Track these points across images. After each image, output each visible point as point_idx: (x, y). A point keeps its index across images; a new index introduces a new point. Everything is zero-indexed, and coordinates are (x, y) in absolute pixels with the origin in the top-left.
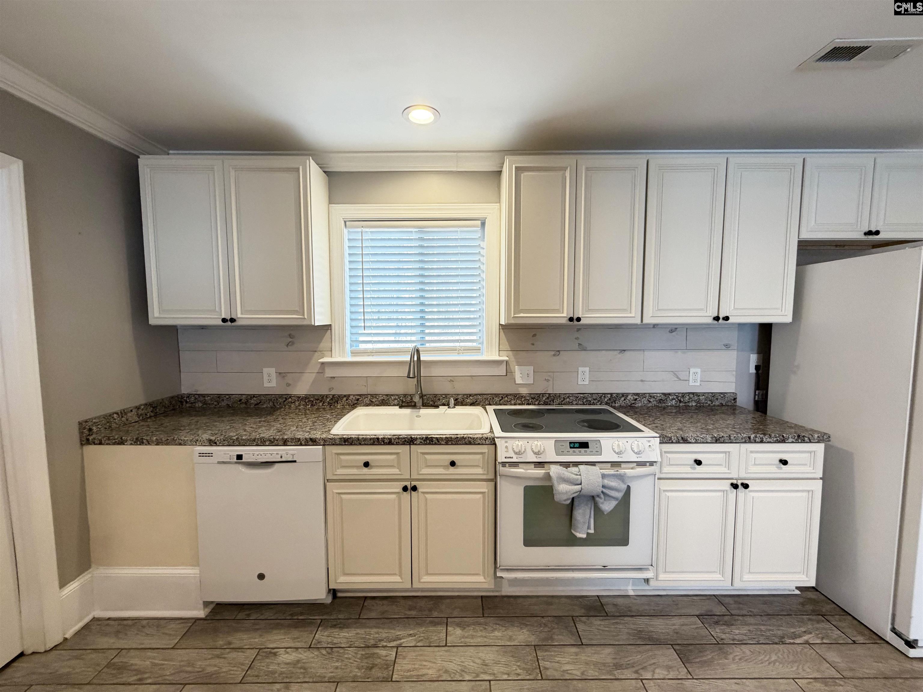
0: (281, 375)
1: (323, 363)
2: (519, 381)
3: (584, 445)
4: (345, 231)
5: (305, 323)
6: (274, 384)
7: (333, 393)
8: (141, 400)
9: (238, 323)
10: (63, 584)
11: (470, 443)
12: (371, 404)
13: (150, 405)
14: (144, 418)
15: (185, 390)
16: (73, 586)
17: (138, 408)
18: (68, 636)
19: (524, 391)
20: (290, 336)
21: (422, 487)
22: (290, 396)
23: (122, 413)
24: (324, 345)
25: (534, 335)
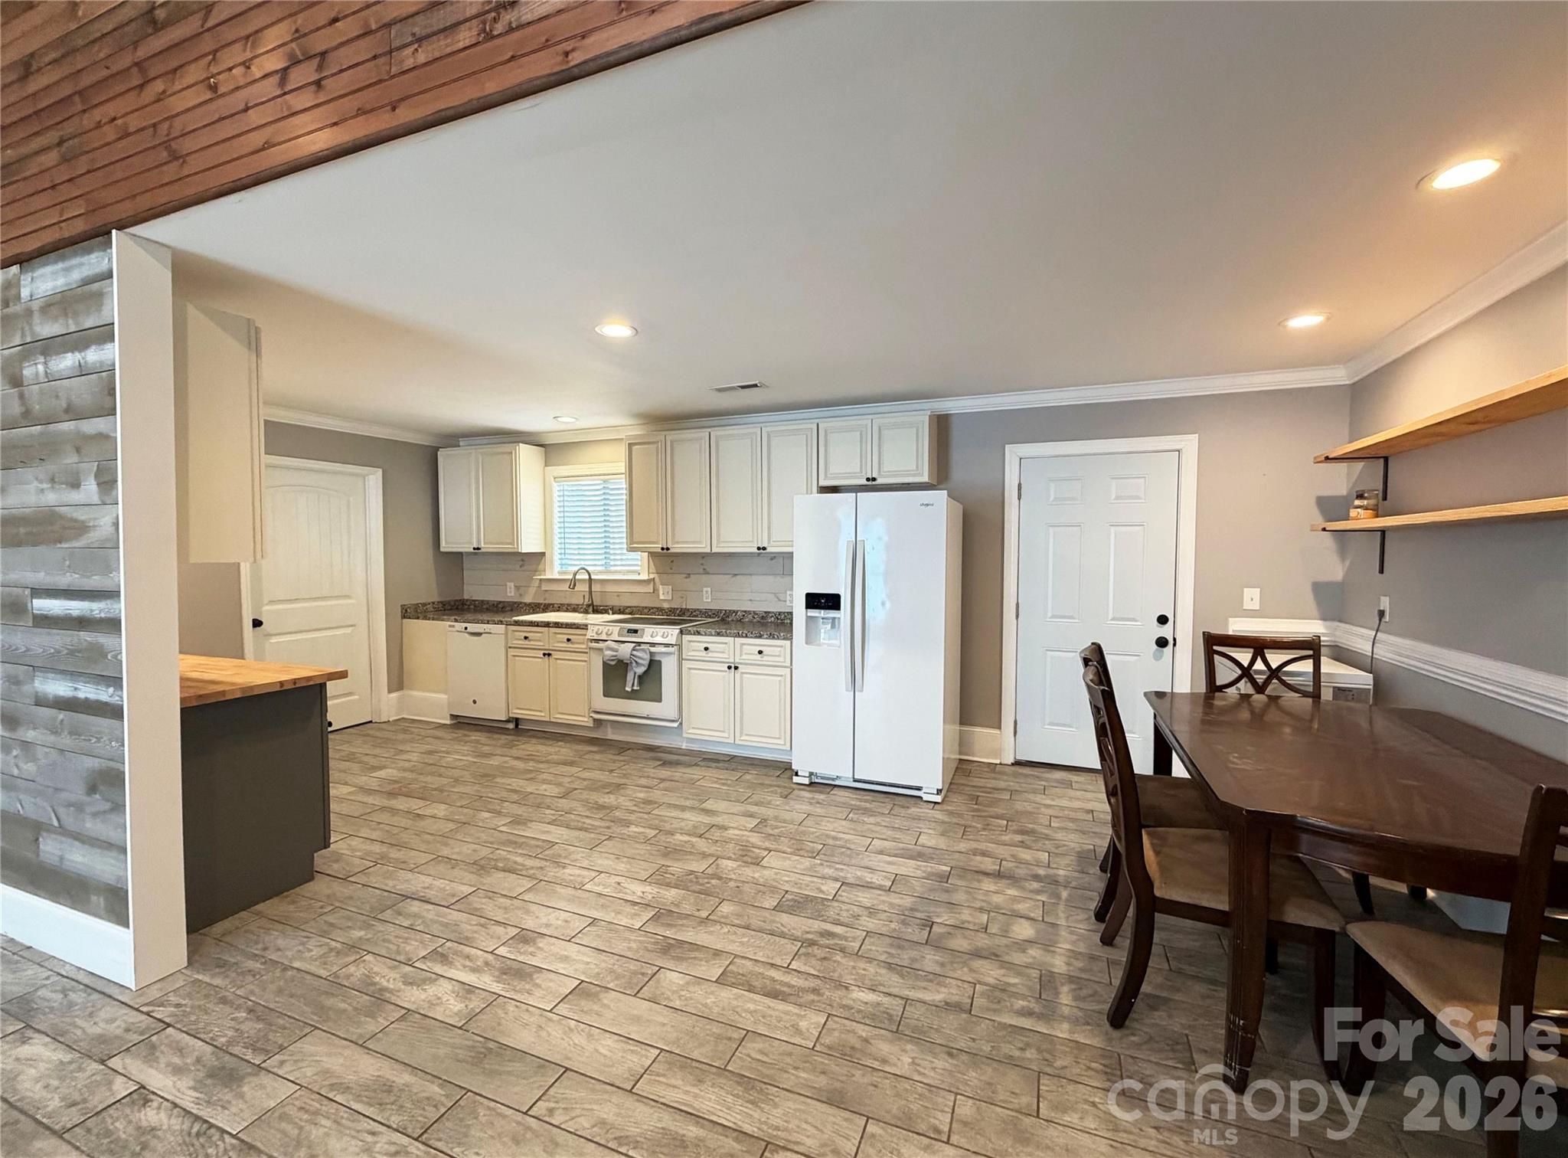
0: (517, 588)
1: (541, 580)
2: (662, 597)
3: (636, 631)
4: (555, 484)
5: (516, 550)
6: (513, 594)
7: (546, 602)
8: (436, 598)
9: (482, 550)
10: (390, 692)
11: (577, 628)
12: (567, 611)
13: (441, 602)
14: (437, 610)
15: (466, 597)
16: (394, 695)
17: (433, 603)
18: (391, 720)
19: (666, 606)
20: (523, 560)
21: (555, 655)
22: (521, 603)
23: (424, 605)
24: (541, 567)
25: (672, 562)
